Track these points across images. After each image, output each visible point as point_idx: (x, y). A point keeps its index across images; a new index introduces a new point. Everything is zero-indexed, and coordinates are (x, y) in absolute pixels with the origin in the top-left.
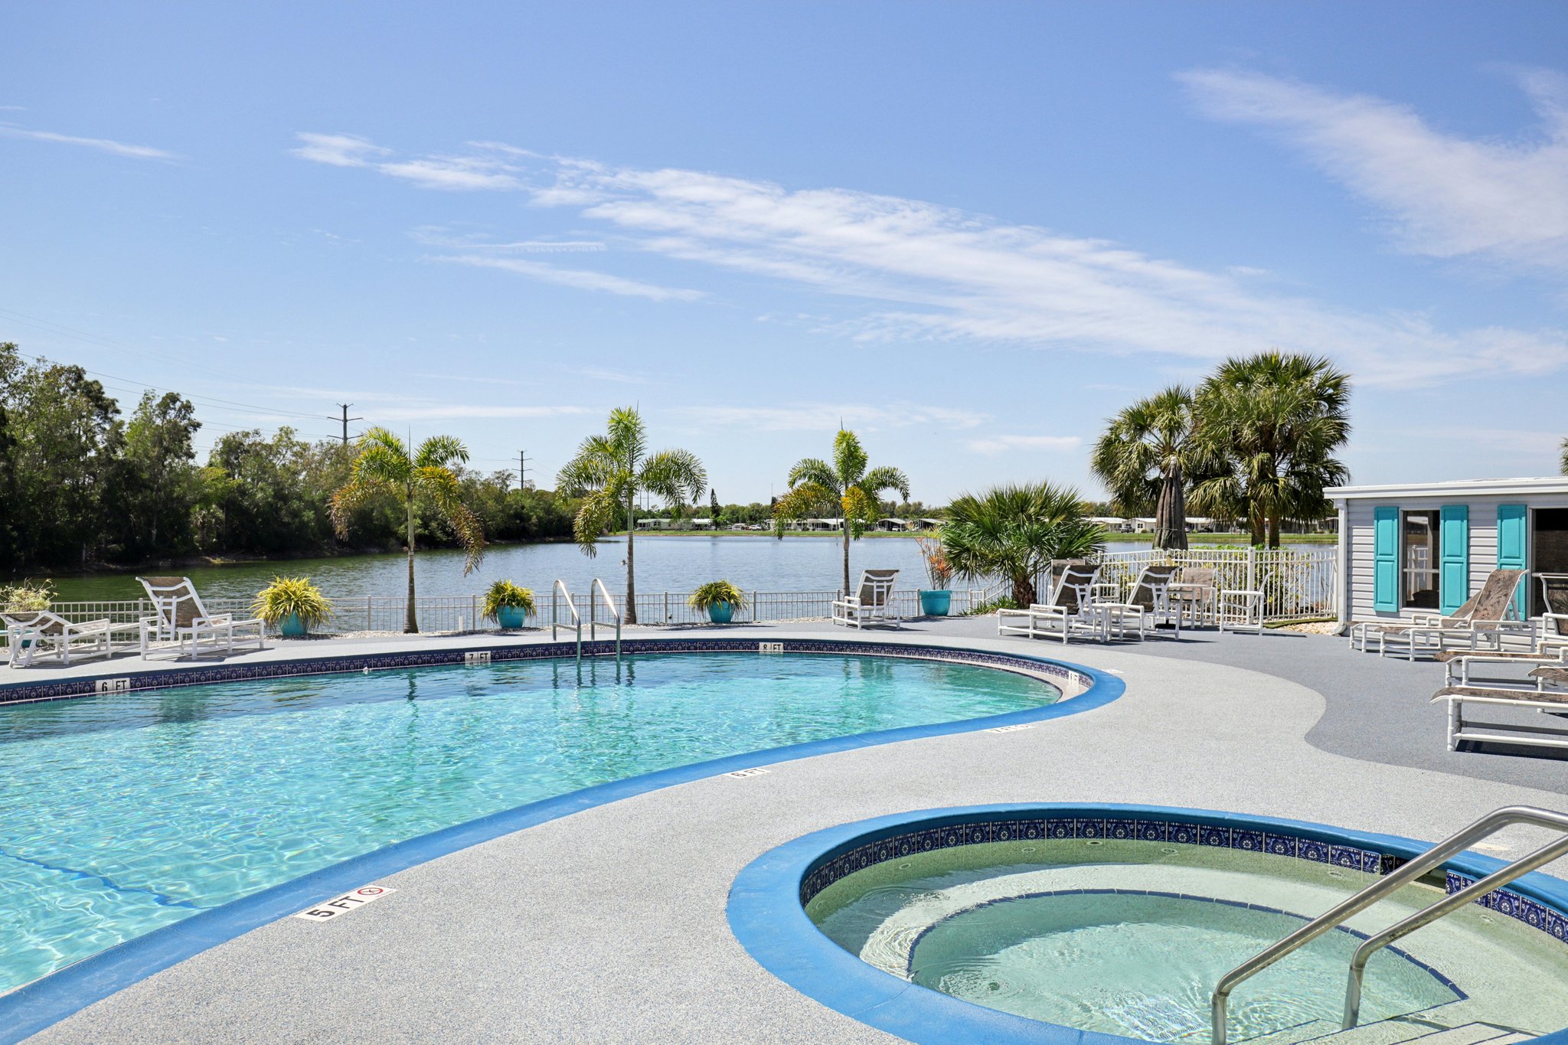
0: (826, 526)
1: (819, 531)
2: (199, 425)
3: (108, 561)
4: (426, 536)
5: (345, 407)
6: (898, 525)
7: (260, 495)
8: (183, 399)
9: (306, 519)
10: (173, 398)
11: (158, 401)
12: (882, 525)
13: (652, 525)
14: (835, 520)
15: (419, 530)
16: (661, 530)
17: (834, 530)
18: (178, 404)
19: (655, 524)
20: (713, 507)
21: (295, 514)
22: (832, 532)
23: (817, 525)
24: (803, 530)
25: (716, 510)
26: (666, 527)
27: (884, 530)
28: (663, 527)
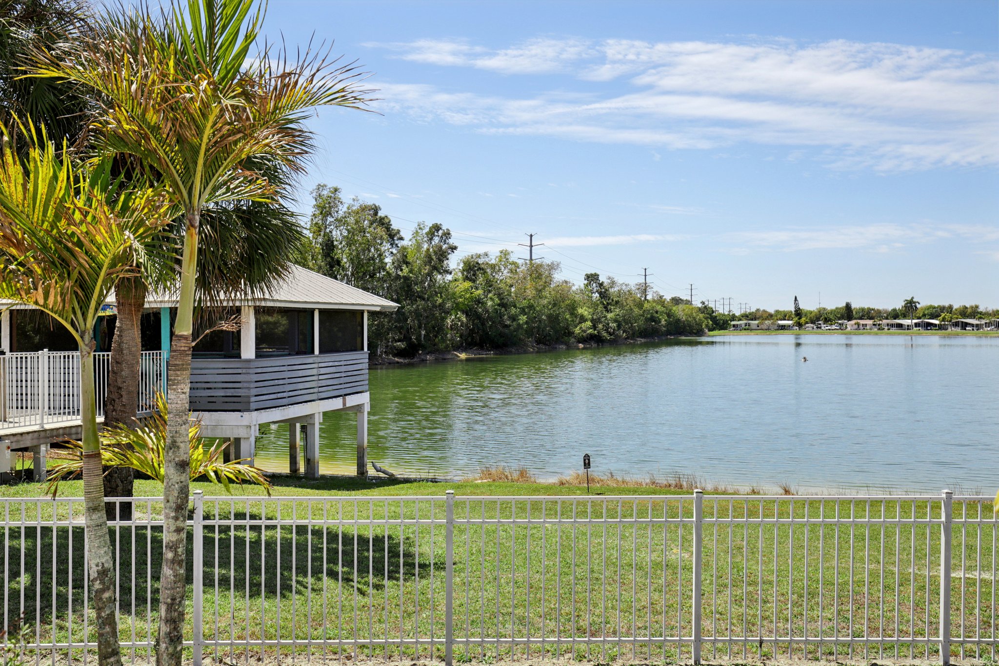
0: (900, 326)
1: (893, 330)
2: (456, 248)
3: (395, 355)
4: (595, 335)
5: (531, 236)
6: (972, 325)
7: (490, 303)
8: (444, 228)
9: (521, 322)
10: (437, 228)
11: (427, 230)
12: (956, 324)
13: (743, 326)
14: (910, 321)
15: (591, 330)
16: (752, 330)
17: (908, 329)
18: (440, 232)
19: (746, 325)
20: (796, 311)
21: (514, 318)
22: (906, 331)
23: (892, 325)
24: (879, 329)
25: (798, 313)
26: (755, 327)
27: (958, 330)
28: (754, 327)
